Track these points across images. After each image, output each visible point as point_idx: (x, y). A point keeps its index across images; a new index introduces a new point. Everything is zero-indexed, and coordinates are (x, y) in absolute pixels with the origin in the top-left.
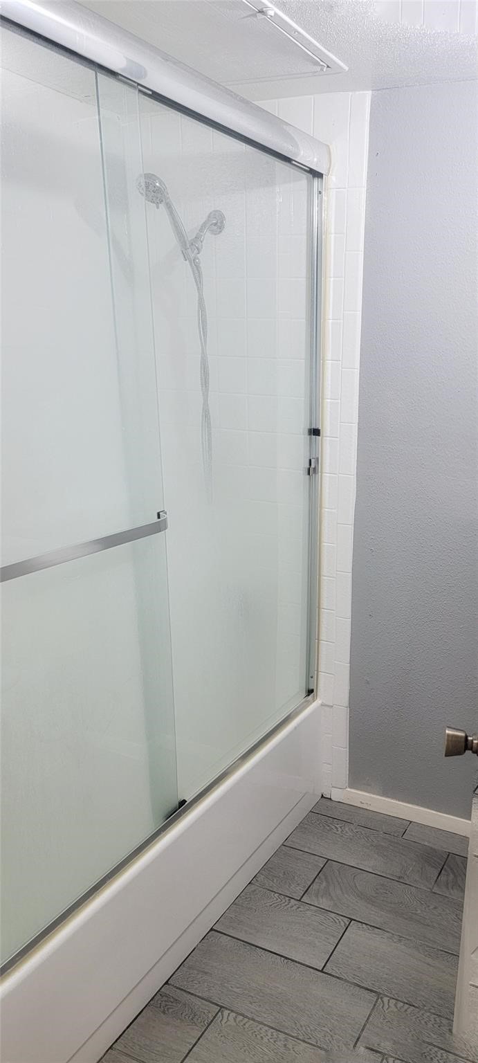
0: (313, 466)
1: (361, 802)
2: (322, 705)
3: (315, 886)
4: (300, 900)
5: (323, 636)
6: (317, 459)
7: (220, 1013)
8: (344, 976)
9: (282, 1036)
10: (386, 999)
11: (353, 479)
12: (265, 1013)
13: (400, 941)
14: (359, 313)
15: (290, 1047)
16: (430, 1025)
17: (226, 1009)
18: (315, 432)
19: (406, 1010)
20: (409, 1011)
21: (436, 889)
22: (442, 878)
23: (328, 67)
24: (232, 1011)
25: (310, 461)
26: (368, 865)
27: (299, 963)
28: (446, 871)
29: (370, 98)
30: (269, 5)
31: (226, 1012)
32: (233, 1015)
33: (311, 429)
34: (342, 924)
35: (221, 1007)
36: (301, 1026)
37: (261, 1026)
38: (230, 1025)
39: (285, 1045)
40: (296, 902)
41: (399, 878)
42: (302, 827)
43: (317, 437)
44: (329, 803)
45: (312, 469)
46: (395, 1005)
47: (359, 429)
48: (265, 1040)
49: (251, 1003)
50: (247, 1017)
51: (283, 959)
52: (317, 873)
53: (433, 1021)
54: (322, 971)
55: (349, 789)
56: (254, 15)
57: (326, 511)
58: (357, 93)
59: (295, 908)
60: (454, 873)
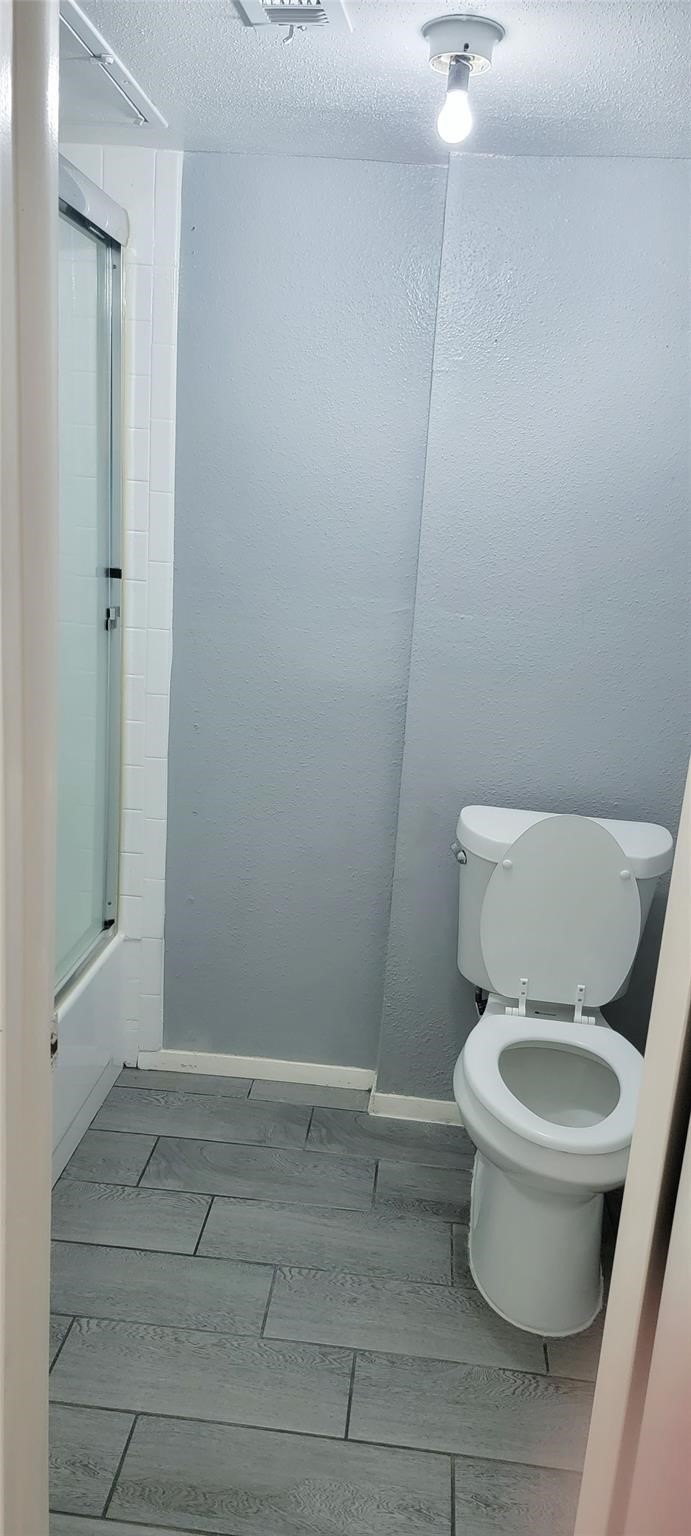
0: (112, 617)
1: (183, 1066)
2: (125, 940)
3: (151, 1168)
4: (137, 1186)
5: (126, 845)
6: (118, 610)
7: (75, 1324)
8: (224, 1255)
9: (167, 1331)
10: (284, 1269)
11: (169, 633)
12: (136, 1311)
13: (283, 1208)
14: (173, 422)
15: (184, 1339)
16: (348, 1285)
17: (82, 1317)
18: (116, 573)
19: (314, 1276)
20: (318, 1276)
21: (309, 1147)
22: (313, 1134)
23: (146, 120)
24: (91, 1318)
25: (108, 611)
26: (214, 1134)
27: (161, 1252)
28: (314, 1126)
29: (182, 159)
30: (111, 51)
31: (84, 1321)
32: (95, 1321)
33: (107, 570)
34: (204, 1203)
35: (75, 1317)
36: (189, 1316)
37: (136, 1326)
38: (94, 1333)
39: (176, 1339)
40: (133, 1189)
41: (259, 1142)
42: (107, 1104)
43: (115, 580)
44: (135, 1072)
45: (110, 621)
46: (300, 1273)
47: (175, 569)
48: (148, 1337)
49: (114, 1305)
50: (114, 1320)
51: (138, 1252)
52: (149, 1154)
53: (350, 1282)
54: (194, 1255)
55: (163, 1051)
56: (88, 58)
57: (129, 677)
58: (165, 151)
59: (133, 1195)
60: (325, 1127)
